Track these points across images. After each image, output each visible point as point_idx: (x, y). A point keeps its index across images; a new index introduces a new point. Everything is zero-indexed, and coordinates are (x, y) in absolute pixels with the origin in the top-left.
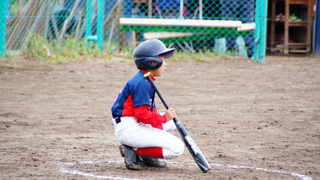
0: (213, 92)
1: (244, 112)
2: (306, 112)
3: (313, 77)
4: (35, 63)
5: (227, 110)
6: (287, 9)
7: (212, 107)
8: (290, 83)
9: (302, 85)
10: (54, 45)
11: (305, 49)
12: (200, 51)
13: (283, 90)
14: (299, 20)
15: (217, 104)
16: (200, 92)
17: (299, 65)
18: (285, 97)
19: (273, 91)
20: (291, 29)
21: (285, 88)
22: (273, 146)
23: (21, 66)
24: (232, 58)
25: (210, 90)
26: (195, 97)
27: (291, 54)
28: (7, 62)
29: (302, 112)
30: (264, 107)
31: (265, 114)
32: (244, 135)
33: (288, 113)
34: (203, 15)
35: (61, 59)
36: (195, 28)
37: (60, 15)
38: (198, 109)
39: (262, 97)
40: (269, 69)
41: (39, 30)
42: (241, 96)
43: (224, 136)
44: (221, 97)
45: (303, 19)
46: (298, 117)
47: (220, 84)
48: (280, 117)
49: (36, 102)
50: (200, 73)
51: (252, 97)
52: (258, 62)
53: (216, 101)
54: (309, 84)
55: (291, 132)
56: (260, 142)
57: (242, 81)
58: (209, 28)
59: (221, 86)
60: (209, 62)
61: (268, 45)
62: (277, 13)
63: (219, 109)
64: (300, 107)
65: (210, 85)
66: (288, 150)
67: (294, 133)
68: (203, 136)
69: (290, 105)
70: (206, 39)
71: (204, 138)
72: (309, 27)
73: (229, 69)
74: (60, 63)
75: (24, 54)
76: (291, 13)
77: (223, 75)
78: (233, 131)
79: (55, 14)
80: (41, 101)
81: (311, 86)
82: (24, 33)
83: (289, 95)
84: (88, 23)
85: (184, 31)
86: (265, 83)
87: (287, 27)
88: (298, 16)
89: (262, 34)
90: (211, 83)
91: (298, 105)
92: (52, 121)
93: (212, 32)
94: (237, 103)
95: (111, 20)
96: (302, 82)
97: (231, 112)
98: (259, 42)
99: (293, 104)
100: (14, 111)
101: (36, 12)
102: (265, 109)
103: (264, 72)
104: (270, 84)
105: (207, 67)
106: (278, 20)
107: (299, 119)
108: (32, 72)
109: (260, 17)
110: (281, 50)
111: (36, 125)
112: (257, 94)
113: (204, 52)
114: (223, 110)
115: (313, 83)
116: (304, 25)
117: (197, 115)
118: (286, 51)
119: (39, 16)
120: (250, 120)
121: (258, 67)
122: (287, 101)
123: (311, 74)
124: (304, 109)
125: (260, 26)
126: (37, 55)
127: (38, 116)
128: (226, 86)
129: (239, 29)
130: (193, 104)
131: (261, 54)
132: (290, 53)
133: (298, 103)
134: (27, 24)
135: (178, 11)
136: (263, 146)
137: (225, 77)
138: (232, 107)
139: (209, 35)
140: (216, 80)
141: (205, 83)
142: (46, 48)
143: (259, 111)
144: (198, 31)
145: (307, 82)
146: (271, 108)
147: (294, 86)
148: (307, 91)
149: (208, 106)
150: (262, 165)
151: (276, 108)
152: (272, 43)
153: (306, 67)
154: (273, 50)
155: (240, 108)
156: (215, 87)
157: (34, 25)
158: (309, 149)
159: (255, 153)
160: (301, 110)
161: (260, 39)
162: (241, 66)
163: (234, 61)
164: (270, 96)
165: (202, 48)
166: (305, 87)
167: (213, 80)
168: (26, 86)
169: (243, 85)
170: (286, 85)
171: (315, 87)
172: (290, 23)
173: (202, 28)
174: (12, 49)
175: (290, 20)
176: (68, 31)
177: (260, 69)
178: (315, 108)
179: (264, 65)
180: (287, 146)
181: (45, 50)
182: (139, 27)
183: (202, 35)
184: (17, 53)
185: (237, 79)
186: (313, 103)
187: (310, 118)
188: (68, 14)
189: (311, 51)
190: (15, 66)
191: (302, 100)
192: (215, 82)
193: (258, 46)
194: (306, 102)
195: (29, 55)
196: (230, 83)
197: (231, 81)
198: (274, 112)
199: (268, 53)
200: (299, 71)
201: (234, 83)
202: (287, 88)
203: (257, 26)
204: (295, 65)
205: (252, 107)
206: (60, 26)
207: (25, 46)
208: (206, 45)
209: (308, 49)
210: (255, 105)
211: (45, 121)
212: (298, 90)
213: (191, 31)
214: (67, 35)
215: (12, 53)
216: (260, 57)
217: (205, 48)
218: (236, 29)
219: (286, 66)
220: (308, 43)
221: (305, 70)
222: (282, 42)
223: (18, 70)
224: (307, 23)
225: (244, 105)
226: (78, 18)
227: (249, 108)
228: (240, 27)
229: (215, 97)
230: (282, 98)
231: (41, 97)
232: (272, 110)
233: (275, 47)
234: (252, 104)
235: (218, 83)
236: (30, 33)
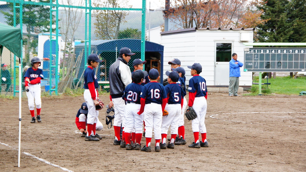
4: (67, 97)
10: (74, 91)
23: (63, 98)
28: (58, 97)
35: (76, 95)
37: (76, 81)
41: (69, 86)
49: (68, 110)
74: (76, 97)
75: (64, 94)
79: (74, 81)
80: (70, 109)
82: (64, 87)
92: (73, 116)
100: (61, 113)
101: (68, 80)
108: (66, 100)
111: (67, 117)
119: (68, 82)
126: (68, 94)
127: (68, 114)
134: (65, 84)
142: (71, 92)
157: (67, 84)
168: (64, 105)
174: (60, 93)
176: (79, 86)
182: (102, 84)
184: (62, 94)
188: (79, 80)
190: (61, 98)
195: (66, 94)
206: (76, 85)
207: (64, 91)
211: (71, 116)
214: (78, 87)
215: (60, 94)
223: (62, 99)
226: (82, 82)
231: (69, 108)
236: (66, 87)
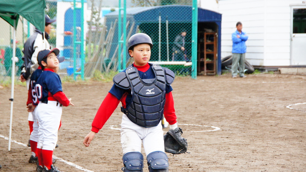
1: (189, 101)
3: (217, 85)
4: (97, 82)
5: (181, 100)
6: (205, 56)
8: (208, 88)
10: (105, 74)
11: (213, 73)
13: (205, 91)
14: (210, 61)
17: (211, 80)
19: (201, 91)
20: (208, 65)
23: (91, 84)
24: (182, 78)
27: (208, 75)
28: (85, 82)
31: (198, 101)
32: (190, 111)
33: (208, 101)
34: (169, 59)
35: (108, 80)
37: (107, 61)
39: (196, 94)
40: (198, 82)
41: (98, 68)
42: (187, 94)
45: (212, 60)
46: (212, 102)
48: (205, 103)
51: (192, 94)
52: (194, 79)
55: (210, 109)
56: (197, 114)
57: (187, 87)
58: (172, 65)
61: (198, 72)
62: (201, 58)
66: (209, 116)
72: (215, 64)
73: (181, 82)
74: (108, 82)
75: (92, 78)
76: (207, 58)
78: (185, 109)
79: (105, 61)
81: (217, 89)
82: (92, 69)
83: (208, 93)
84: (119, 64)
86: (197, 88)
87: (205, 63)
88: (210, 59)
89: (195, 67)
91: (212, 97)
94: (186, 97)
95: (129, 63)
96: (213, 87)
97: (184, 101)
98: (194, 71)
99: (210, 97)
101: (97, 60)
103: (196, 83)
104: (200, 89)
106: (201, 60)
108: (96, 86)
109: (194, 59)
110: (203, 74)
112: (194, 93)
118: (205, 74)
119: (98, 62)
120: (192, 104)
121: (194, 81)
122: (207, 96)
123: (217, 84)
124: (215, 99)
126: (97, 79)
128: (181, 90)
131: (195, 75)
134: (93, 66)
135: (158, 58)
136: (198, 116)
137: (180, 86)
138: (184, 99)
142: (101, 75)
143: (195, 100)
145: (215, 87)
147: (210, 89)
148: (215, 91)
150: (198, 124)
151: (203, 98)
152: (199, 70)
153: (215, 80)
154: (200, 74)
155: (187, 99)
156: (176, 90)
157: (96, 66)
158: (218, 116)
160: (213, 99)
161: (194, 69)
162: (186, 81)
164: (200, 94)
166: (214, 89)
167: (175, 87)
168: (94, 93)
169: (188, 89)
171: (219, 89)
172: (207, 62)
175: (207, 61)
176: (111, 68)
179: (196, 80)
181: (101, 77)
184: (89, 78)
185: (185, 87)
186: (218, 96)
187: (217, 102)
188: (110, 61)
190: (89, 84)
191: (214, 95)
194: (216, 96)
195: (95, 79)
197: (183, 87)
199: (198, 75)
200: (212, 82)
202: (207, 90)
203: (193, 63)
205: (192, 99)
206: (107, 66)
207: (92, 75)
209: (215, 73)
210: (194, 98)
212: (212, 91)
214: (110, 70)
215: (87, 78)
216: (195, 77)
218: (184, 65)
219: (206, 81)
220: (215, 70)
221: (214, 82)
222: (203, 70)
223: (90, 86)
224: (214, 62)
225: (189, 98)
226: (115, 63)
228: (186, 64)
230: (205, 94)
233: (200, 72)
234: (192, 97)
235: (177, 88)
236: (94, 70)
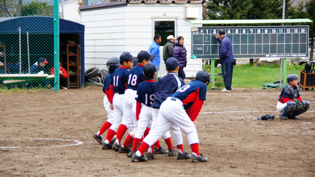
0: (37, 106)
1: (51, 114)
2: (79, 113)
3: (81, 98)
5: (43, 114)
6: (68, 68)
7: (37, 113)
8: (71, 101)
9: (77, 101)
11: (77, 85)
12: (30, 88)
13: (68, 104)
14: (73, 73)
15: (39, 111)
16: (31, 106)
17: (75, 92)
18: (69, 107)
19: (64, 104)
20: (71, 77)
21: (69, 103)
22: (65, 129)
24: (44, 90)
25: (35, 105)
26: (28, 108)
29: (77, 113)
30: (60, 112)
31: (61, 115)
32: (52, 125)
33: (71, 114)
36: (27, 77)
38: (30, 114)
39: (59, 107)
40: (61, 95)
42: (50, 107)
43: (43, 125)
44: (40, 108)
45: (75, 73)
46: (76, 115)
47: (40, 102)
48: (68, 116)
50: (30, 98)
51: (55, 108)
52: (56, 92)
53: (39, 110)
54: (79, 101)
55: (73, 123)
56: (59, 128)
57: (50, 100)
58: (33, 77)
59: (40, 103)
60: (34, 93)
63: (40, 114)
64: (76, 111)
65: (35, 103)
66: (72, 130)
67: (74, 123)
68: (33, 126)
69: (72, 111)
70: (32, 82)
71: (34, 127)
72: (78, 76)
73: (43, 96)
76: (70, 70)
77: (41, 98)
78: (47, 123)
83: (71, 106)
85: (22, 79)
86: (60, 101)
88: (73, 71)
89: (58, 79)
90: (35, 102)
91: (75, 110)
93: (35, 79)
94: (48, 110)
97: (46, 115)
98: (56, 83)
99: (73, 110)
102: (60, 113)
103: (59, 96)
104: (63, 102)
105: (33, 95)
107: (76, 116)
112: (57, 106)
113: (32, 88)
114: (42, 114)
115: (81, 100)
116: (76, 75)
117: (30, 117)
120: (54, 118)
121: (56, 94)
122: (70, 109)
123: (80, 96)
124: (78, 112)
125: (57, 76)
128: (43, 103)
129: (47, 77)
130: (28, 112)
131: (58, 88)
132: (70, 87)
133: (75, 109)
135: (19, 70)
136: (61, 129)
137: (42, 99)
138: (46, 112)
139: (33, 81)
140: (38, 101)
141: (33, 102)
143: (58, 113)
144: (29, 79)
145: (79, 100)
146: (64, 112)
148: (79, 104)
149: (35, 112)
150: (61, 138)
151: (66, 112)
153: (78, 93)
155: (50, 113)
156: (38, 104)
158: (81, 130)
159: (57, 132)
160: (77, 112)
161: (57, 82)
162: (49, 94)
163: (45, 92)
164: (62, 107)
165: (30, 86)
167: (37, 100)
169: (50, 103)
170: (69, 102)
171: (82, 102)
172: (70, 74)
173: (30, 77)
177: (58, 95)
178: (83, 111)
179: (59, 93)
180: (71, 129)
182: (1, 78)
183: (30, 81)
185: (47, 100)
186: (82, 109)
187: (81, 116)
189: (80, 86)
191: (77, 108)
192: (38, 102)
193: (56, 85)
194: (79, 109)
196: (44, 102)
198: (65, 114)
200: (75, 95)
201: (46, 102)
204: (73, 93)
205: (55, 112)
208: (32, 85)
209: (78, 86)
210: (56, 111)
212: (75, 104)
213: (25, 79)
216: (57, 90)
217: (32, 86)
218: (46, 77)
219: (69, 93)
220: (78, 83)
221: (78, 95)
224: (77, 74)
225: (51, 111)
227: (54, 112)
228: (48, 77)
229: (38, 108)
230: (68, 108)
232: (64, 113)
234: (55, 111)
235: (39, 102)
